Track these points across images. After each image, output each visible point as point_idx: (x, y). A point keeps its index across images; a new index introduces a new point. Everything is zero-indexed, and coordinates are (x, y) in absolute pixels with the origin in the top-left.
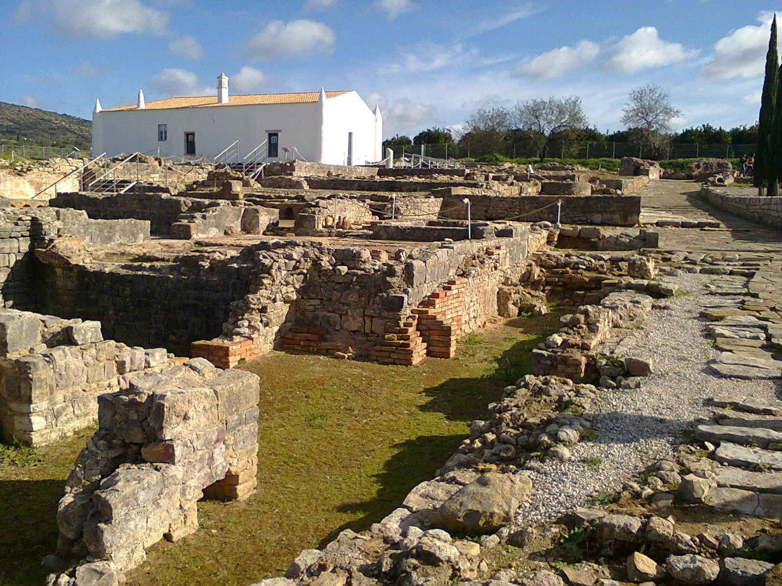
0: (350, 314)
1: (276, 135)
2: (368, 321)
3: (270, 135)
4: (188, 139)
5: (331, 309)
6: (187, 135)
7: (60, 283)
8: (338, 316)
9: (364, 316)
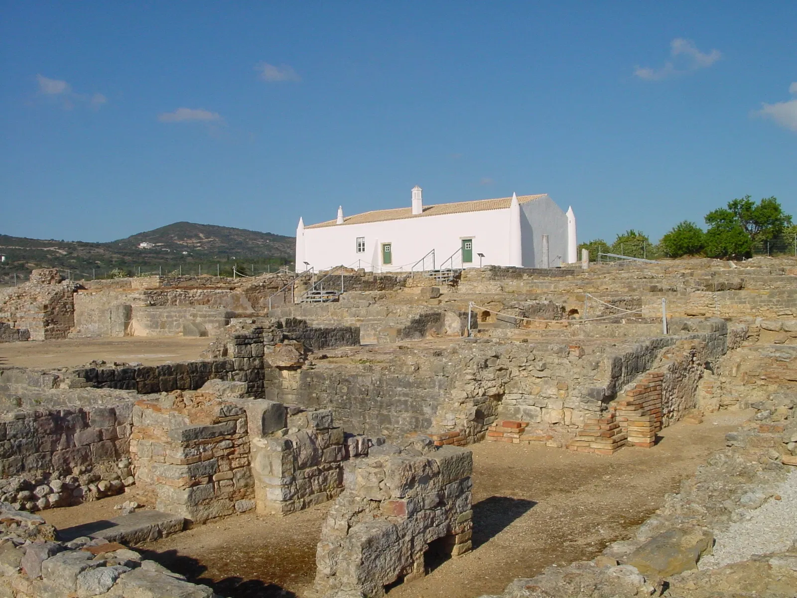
0: (550, 406)
1: (471, 240)
2: (568, 413)
3: (464, 241)
4: (384, 249)
5: (531, 402)
6: (384, 245)
7: (286, 384)
8: (539, 409)
9: (563, 408)
